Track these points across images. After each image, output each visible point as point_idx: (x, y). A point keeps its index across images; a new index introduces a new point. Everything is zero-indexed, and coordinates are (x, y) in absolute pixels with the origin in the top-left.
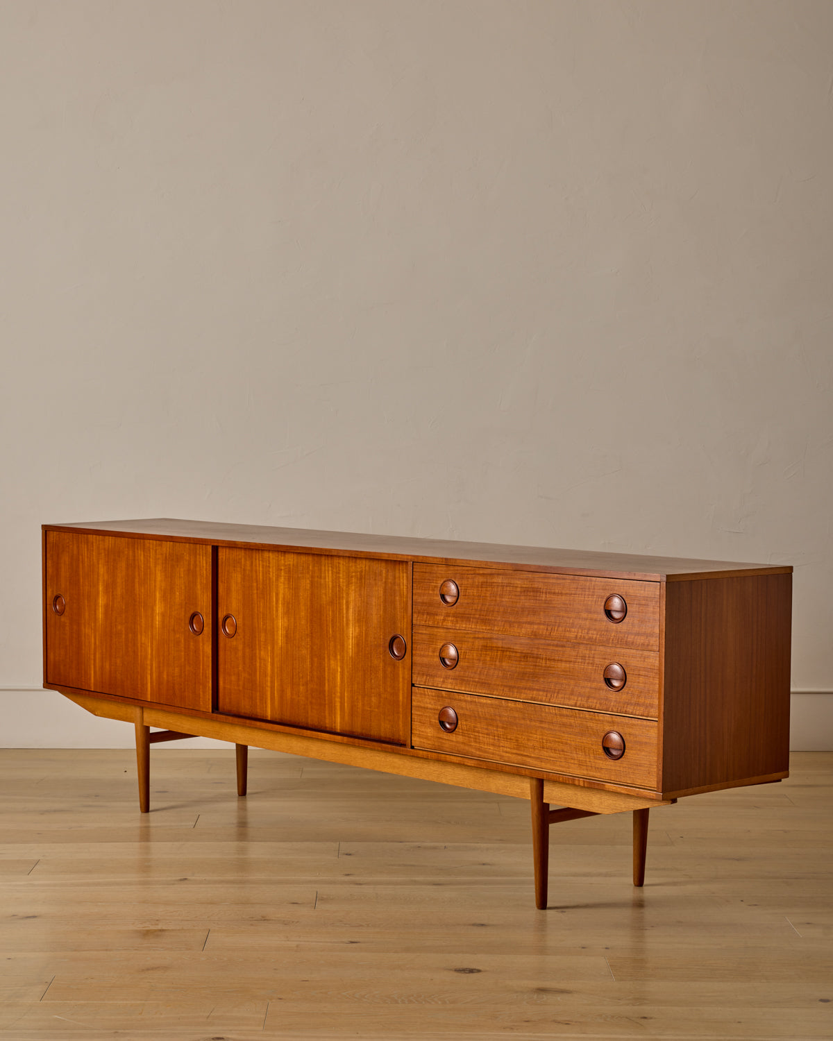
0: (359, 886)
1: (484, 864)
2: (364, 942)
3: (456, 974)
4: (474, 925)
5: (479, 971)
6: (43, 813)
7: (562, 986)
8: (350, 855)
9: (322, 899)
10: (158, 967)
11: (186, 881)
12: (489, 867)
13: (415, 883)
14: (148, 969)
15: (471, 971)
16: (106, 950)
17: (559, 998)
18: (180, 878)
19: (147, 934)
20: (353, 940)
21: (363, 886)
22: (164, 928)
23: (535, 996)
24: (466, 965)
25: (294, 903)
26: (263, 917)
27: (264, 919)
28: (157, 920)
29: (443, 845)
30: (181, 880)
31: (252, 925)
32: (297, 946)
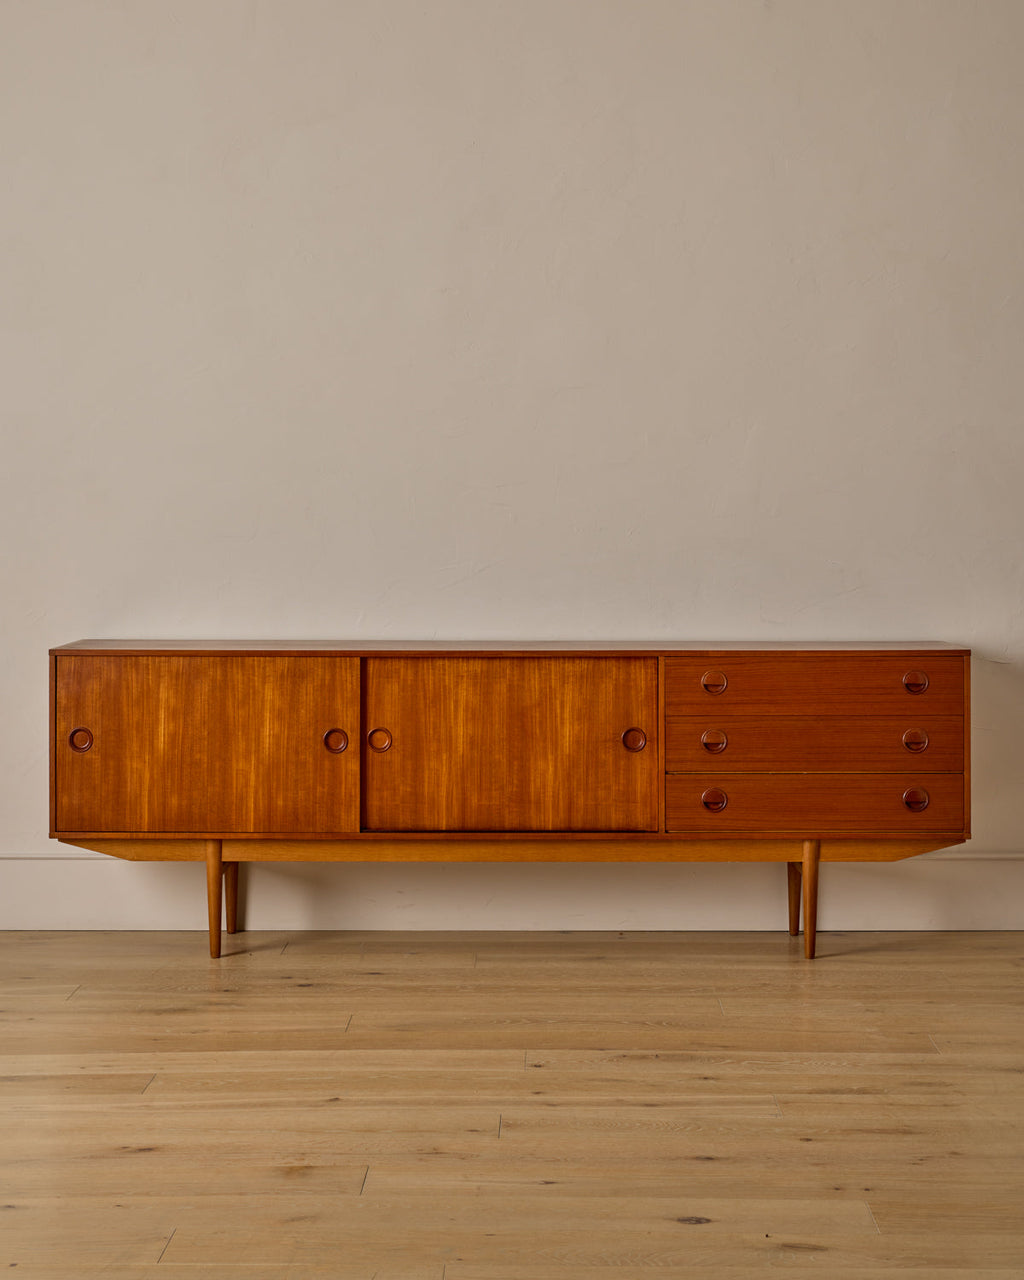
0: (552, 1108)
1: (706, 1078)
2: (562, 1183)
3: (680, 1225)
4: (698, 1158)
5: (708, 1221)
6: (158, 1012)
7: (813, 1241)
8: (540, 1066)
9: (508, 1126)
10: (306, 1217)
11: (336, 1103)
12: (712, 1082)
13: (620, 1103)
14: (293, 1220)
15: (699, 1221)
16: (241, 1194)
17: (812, 1257)
18: (328, 1098)
19: (289, 1172)
20: (547, 1180)
21: (559, 1108)
22: (312, 1164)
23: (781, 1255)
24: (690, 1213)
25: (472, 1131)
26: (435, 1149)
27: (436, 1152)
28: (303, 1154)
29: (654, 1052)
30: (331, 1100)
31: (421, 1160)
32: (479, 1188)
